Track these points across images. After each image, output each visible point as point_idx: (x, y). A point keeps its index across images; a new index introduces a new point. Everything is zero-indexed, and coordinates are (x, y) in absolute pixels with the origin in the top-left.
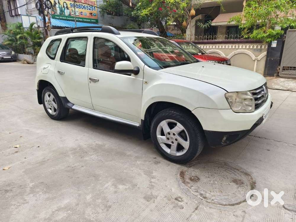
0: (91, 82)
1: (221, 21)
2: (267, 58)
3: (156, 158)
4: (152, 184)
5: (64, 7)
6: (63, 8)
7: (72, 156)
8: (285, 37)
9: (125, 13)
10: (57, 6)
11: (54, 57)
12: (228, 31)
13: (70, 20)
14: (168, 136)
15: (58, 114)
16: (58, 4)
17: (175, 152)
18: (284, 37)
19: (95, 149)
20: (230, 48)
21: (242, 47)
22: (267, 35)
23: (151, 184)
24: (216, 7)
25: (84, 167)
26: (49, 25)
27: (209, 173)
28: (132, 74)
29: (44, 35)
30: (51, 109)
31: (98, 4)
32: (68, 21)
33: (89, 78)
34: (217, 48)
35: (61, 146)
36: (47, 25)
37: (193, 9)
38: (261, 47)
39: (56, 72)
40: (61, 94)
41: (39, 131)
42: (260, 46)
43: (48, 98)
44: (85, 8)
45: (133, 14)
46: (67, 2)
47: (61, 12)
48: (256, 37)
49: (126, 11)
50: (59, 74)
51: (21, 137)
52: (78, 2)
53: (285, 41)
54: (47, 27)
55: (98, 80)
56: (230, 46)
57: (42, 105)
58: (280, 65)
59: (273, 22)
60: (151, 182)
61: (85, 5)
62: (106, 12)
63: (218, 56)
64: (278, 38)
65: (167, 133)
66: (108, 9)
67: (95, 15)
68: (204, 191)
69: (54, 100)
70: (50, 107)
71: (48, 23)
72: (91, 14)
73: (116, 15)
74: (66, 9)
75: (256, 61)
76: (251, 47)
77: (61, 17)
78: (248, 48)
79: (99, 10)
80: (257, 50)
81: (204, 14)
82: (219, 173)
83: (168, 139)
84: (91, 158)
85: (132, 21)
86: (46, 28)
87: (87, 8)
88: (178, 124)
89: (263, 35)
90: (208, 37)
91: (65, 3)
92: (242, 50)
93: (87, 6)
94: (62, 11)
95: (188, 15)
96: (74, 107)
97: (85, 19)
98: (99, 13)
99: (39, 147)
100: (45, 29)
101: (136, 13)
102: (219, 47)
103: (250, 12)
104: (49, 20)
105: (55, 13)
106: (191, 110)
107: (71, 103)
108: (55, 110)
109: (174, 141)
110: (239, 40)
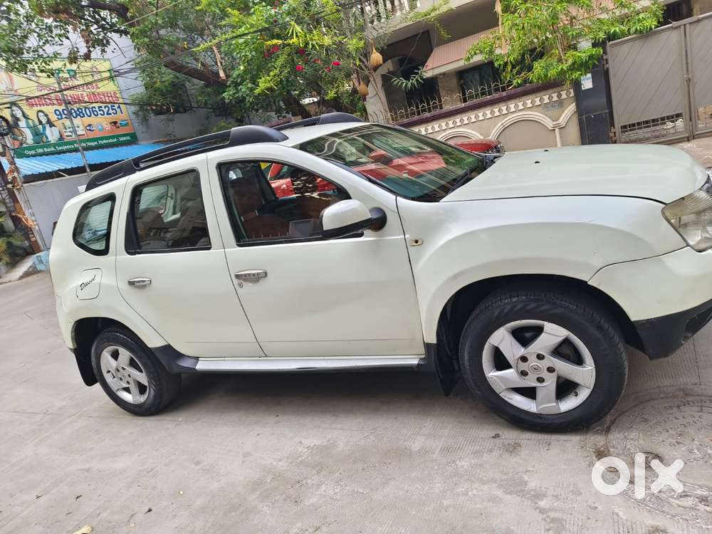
0: (244, 283)
1: (443, 61)
2: (579, 116)
3: (497, 436)
4: (552, 516)
5: (40, 122)
6: (40, 127)
7: (265, 508)
8: (607, 60)
9: (198, 102)
10: (22, 124)
11: (103, 248)
12: (462, 81)
13: (64, 152)
14: (523, 366)
15: (155, 396)
16: (22, 118)
17: (555, 404)
18: (605, 62)
19: (317, 465)
20: (489, 116)
21: (516, 106)
22: (568, 65)
23: (548, 517)
24: (422, 33)
25: (324, 529)
26: (14, 178)
27: (668, 431)
28: (367, 232)
29: (9, 205)
30: (127, 390)
31: (126, 96)
32: (62, 155)
33: (233, 277)
34: (459, 124)
35: (215, 486)
36: (10, 178)
37: (374, 51)
38: (559, 96)
39: (124, 286)
40: (153, 341)
41: (120, 464)
42: (556, 94)
43: (112, 362)
44: (96, 113)
45: (227, 97)
46: (45, 108)
47: (37, 137)
48: (546, 76)
49: (200, 95)
50: (136, 290)
51: (78, 497)
52: (76, 103)
53: (608, 69)
54: (11, 183)
55: (266, 273)
56: (488, 112)
57: (98, 386)
58: (612, 124)
59: (573, 34)
60: (542, 511)
61: (93, 105)
62: (152, 110)
63: (466, 141)
64: (594, 65)
65: (518, 360)
66: (154, 102)
67: (126, 124)
68: (701, 487)
69: (132, 363)
70: (127, 386)
71: (12, 171)
72: (115, 123)
73: (176, 111)
74: (47, 126)
75: (557, 130)
76: (538, 103)
77: (40, 151)
78: (529, 105)
79: (133, 108)
80: (552, 105)
81: (396, 59)
82: (692, 423)
83: (524, 374)
84: (325, 496)
85: (220, 116)
86: (10, 186)
87: (101, 112)
88: (549, 327)
89: (560, 69)
90: (417, 107)
91: (40, 114)
92: (518, 114)
93: (99, 107)
94: (37, 134)
95: (366, 66)
96: (200, 366)
97: (102, 139)
98: (133, 117)
99: (150, 510)
100: (8, 189)
101: (234, 94)
102: (462, 120)
103: (516, 24)
104: (13, 163)
105: (21, 144)
106: (587, 280)
107: (189, 357)
108: (142, 389)
109: (545, 375)
110: (504, 94)
